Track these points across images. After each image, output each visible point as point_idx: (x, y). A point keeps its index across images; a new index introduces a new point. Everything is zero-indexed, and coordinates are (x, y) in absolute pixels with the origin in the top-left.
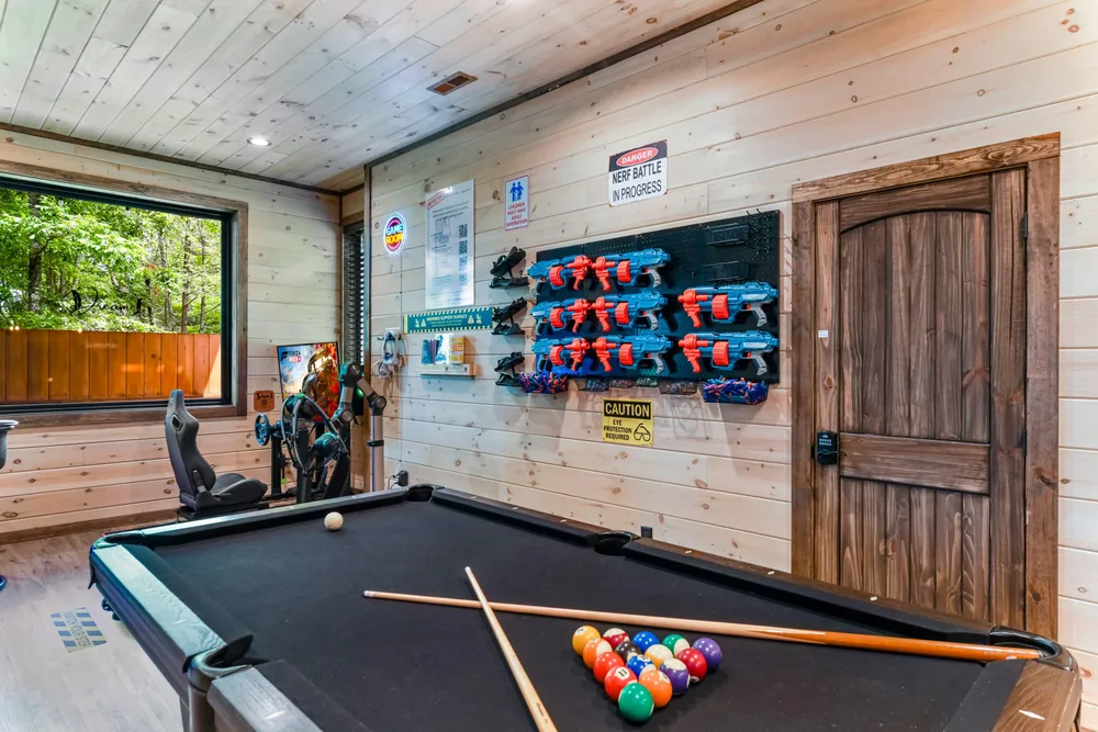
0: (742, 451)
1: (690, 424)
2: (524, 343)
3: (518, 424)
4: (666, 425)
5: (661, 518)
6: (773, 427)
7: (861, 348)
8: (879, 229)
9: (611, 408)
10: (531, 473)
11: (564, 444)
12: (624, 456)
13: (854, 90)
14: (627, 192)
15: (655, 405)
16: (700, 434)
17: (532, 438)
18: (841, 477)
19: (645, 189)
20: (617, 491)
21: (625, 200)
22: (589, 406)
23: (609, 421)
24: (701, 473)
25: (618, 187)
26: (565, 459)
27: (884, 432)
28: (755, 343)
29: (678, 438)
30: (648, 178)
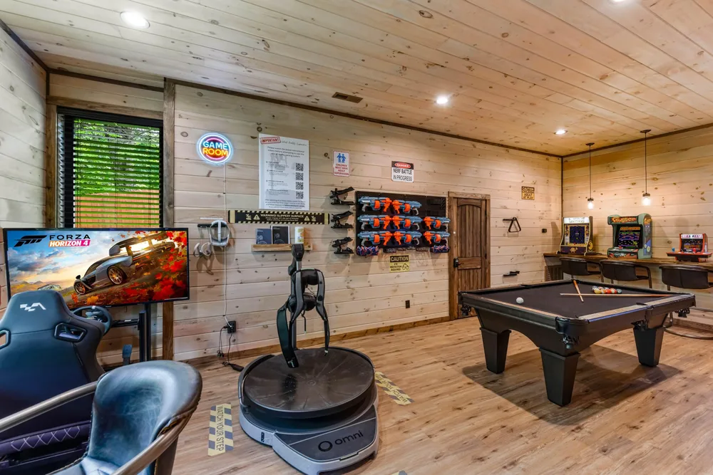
0: (437, 267)
1: (421, 261)
2: (347, 232)
3: (343, 272)
4: (414, 263)
5: (413, 296)
6: (444, 259)
7: (461, 236)
8: (464, 207)
9: (393, 260)
10: (352, 294)
11: (370, 277)
12: (398, 276)
13: (461, 171)
14: (399, 177)
15: (410, 256)
16: (425, 264)
17: (351, 277)
18: (458, 270)
19: (406, 178)
20: (395, 291)
21: (398, 180)
22: (383, 259)
23: (393, 264)
24: (426, 277)
25: (396, 174)
26: (371, 283)
27: (465, 257)
28: (446, 235)
29: (418, 266)
30: (407, 175)
